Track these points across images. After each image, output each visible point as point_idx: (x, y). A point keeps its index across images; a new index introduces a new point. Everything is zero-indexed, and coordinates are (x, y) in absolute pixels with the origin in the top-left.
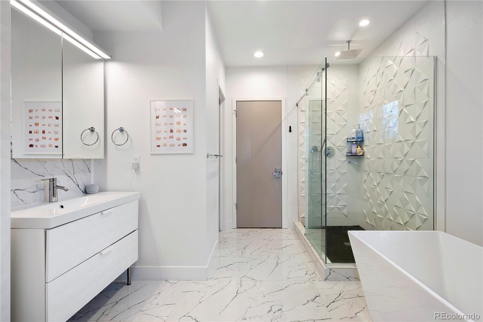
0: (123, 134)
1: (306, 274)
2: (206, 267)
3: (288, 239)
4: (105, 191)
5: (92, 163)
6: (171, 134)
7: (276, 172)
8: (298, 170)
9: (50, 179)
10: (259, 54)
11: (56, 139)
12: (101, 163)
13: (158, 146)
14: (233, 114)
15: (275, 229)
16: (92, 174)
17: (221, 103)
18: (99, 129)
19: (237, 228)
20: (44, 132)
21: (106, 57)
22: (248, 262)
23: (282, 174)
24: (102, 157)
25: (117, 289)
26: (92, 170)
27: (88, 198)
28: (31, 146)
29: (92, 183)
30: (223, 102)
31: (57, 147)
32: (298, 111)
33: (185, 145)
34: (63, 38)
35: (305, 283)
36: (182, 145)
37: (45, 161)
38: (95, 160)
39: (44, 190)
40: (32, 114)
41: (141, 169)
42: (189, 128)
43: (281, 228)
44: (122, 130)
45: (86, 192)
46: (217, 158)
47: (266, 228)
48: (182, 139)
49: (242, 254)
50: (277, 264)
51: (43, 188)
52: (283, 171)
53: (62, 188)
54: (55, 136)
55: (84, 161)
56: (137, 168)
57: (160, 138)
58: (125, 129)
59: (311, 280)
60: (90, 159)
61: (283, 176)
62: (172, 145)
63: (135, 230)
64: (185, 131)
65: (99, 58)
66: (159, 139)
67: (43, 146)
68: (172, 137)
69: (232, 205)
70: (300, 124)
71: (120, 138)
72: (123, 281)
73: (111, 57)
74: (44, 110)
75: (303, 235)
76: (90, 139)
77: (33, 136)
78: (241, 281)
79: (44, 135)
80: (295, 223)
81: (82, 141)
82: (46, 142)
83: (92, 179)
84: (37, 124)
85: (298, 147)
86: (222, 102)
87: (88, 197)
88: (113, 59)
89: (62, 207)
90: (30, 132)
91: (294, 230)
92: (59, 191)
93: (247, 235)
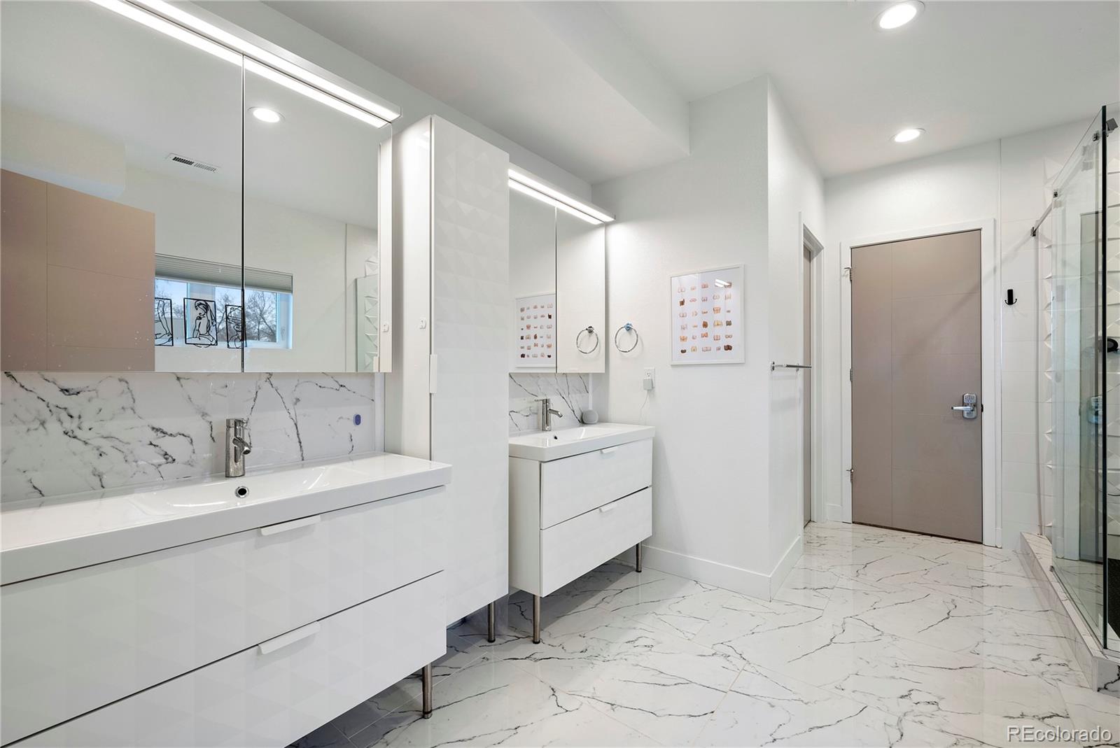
0: (630, 334)
1: (1033, 660)
2: (770, 576)
3: (997, 572)
4: (607, 422)
5: (591, 378)
6: (705, 330)
7: (964, 405)
8: (1037, 402)
9: (543, 400)
10: (908, 135)
11: (549, 346)
12: (602, 379)
13: (683, 352)
14: (844, 276)
15: (961, 542)
16: (590, 395)
17: (813, 259)
18: (599, 330)
19: (853, 523)
20: (535, 337)
21: (608, 219)
22: (867, 592)
23: (982, 410)
24: (603, 371)
25: (622, 574)
26: (590, 390)
27: (584, 431)
28: (523, 356)
29: (591, 408)
30: (819, 254)
31: (549, 356)
32: (1037, 249)
33: (728, 348)
34: (557, 209)
35: (1026, 676)
36: (723, 349)
37: (537, 375)
38: (593, 374)
39: (537, 414)
40: (524, 314)
41: (657, 390)
42: (735, 317)
43: (982, 543)
44: (629, 328)
45: (583, 422)
46: (798, 370)
47: (932, 535)
48: (723, 338)
49: (857, 576)
50: (947, 616)
51: (536, 412)
52: (986, 402)
53: (556, 412)
54: (546, 342)
55: (581, 376)
56: (650, 388)
57: (686, 339)
58: (634, 327)
59: (1047, 676)
60: (588, 374)
61: (986, 415)
62: (707, 350)
63: (647, 488)
64: (729, 323)
65: (598, 222)
66: (683, 339)
67: (535, 356)
68: (706, 335)
69: (842, 472)
70: (1045, 281)
71: (626, 341)
72: (631, 565)
73: (615, 219)
74: (535, 307)
75: (1047, 570)
76: (588, 343)
77: (525, 343)
78: (844, 623)
79: (536, 341)
80: (1025, 536)
81: (578, 347)
82: (538, 351)
83: (589, 403)
84: (528, 327)
85: (1038, 341)
86: (815, 254)
87: (585, 429)
88: (617, 219)
89: (556, 438)
90: (522, 338)
91: (1023, 554)
92: (553, 417)
93: (876, 542)
